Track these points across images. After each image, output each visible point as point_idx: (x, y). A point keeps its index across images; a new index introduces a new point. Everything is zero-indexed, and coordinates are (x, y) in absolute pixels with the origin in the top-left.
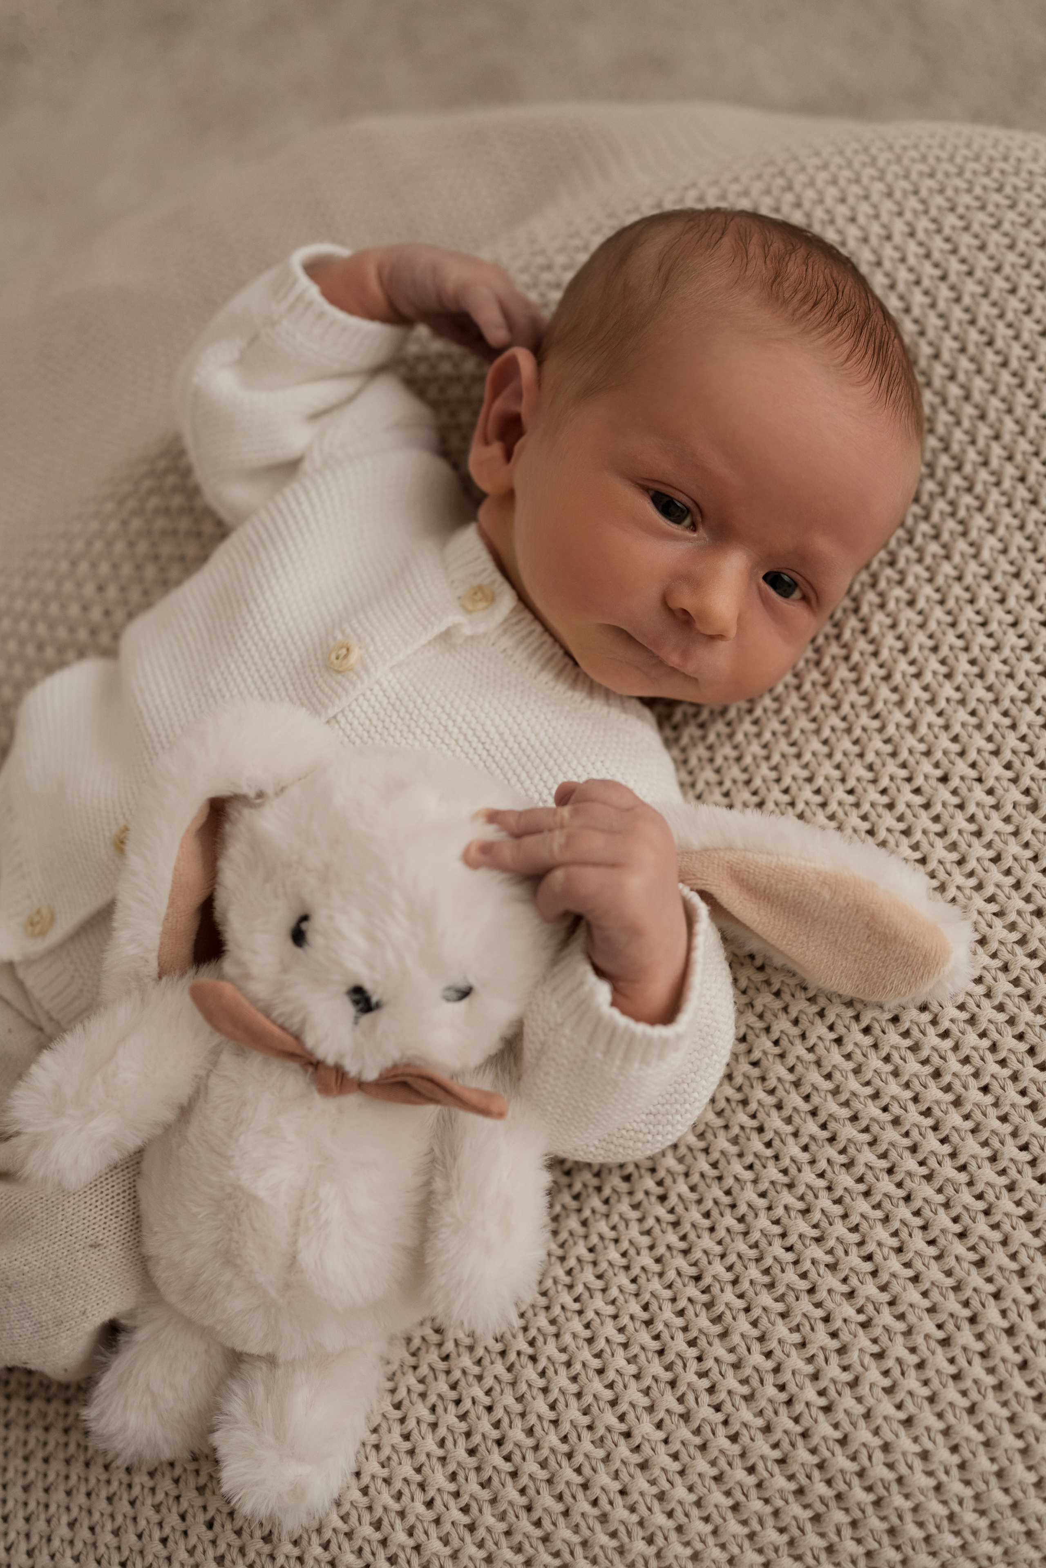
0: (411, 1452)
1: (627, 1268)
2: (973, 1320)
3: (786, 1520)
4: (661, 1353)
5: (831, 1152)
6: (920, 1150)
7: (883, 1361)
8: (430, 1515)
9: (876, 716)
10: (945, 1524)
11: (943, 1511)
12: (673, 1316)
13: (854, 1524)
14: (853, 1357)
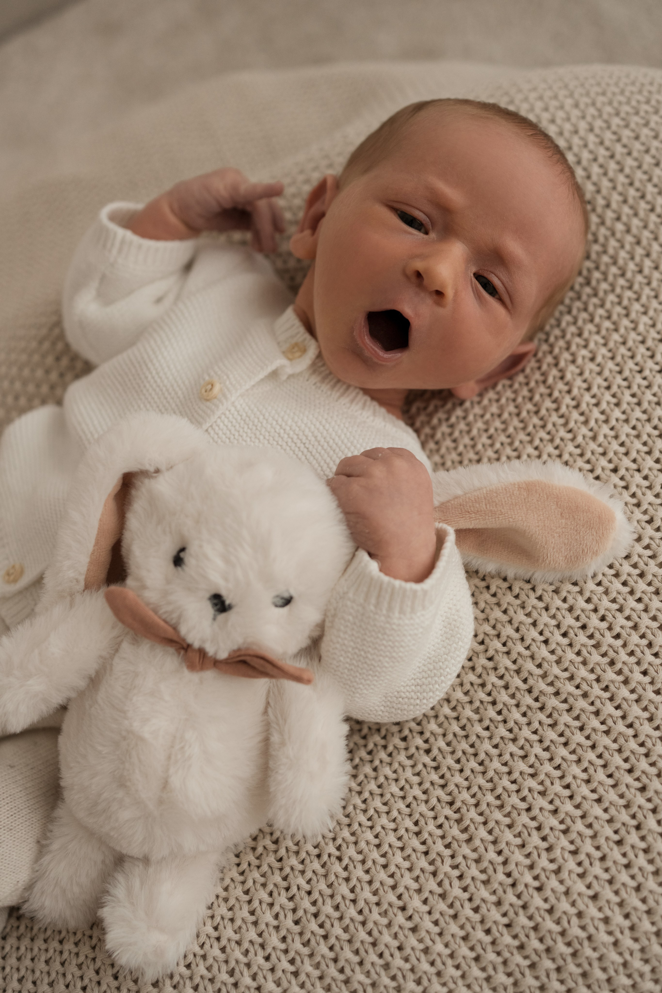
0: (255, 923)
1: (404, 798)
2: (638, 827)
3: (512, 967)
4: (426, 853)
5: (542, 716)
6: (601, 714)
7: (578, 856)
8: (267, 965)
9: (570, 431)
10: (621, 969)
11: (620, 960)
12: (435, 828)
13: (558, 970)
14: (557, 853)
